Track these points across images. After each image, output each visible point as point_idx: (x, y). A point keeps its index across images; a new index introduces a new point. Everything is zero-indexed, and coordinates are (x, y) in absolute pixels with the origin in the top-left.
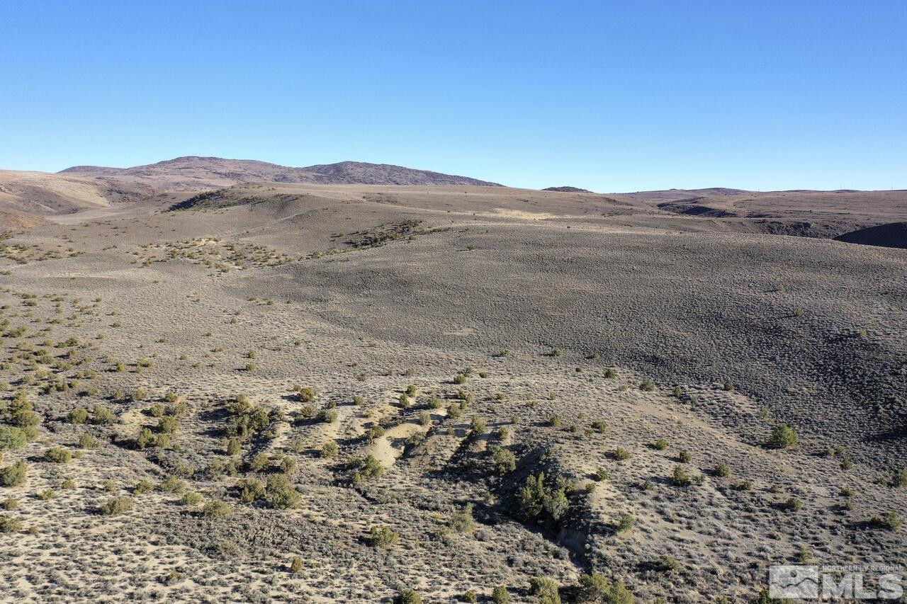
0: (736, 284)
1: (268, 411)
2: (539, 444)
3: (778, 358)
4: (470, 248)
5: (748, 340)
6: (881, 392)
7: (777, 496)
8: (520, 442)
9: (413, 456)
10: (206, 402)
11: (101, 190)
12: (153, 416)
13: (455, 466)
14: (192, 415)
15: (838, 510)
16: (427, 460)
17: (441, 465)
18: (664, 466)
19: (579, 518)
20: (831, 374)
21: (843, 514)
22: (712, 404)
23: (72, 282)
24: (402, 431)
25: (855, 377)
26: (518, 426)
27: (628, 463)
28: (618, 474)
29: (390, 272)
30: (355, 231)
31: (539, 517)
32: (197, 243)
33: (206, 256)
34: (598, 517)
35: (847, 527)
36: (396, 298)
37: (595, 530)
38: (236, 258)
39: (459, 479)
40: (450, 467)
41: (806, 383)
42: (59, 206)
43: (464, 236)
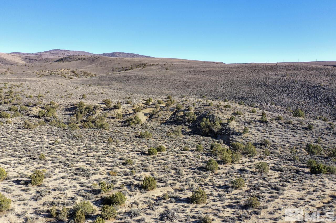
0: (270, 75)
1: (93, 106)
2: (205, 111)
3: (290, 94)
4: (167, 69)
5: (278, 90)
6: (333, 101)
7: (303, 125)
8: (197, 111)
9: (153, 118)
10: (67, 105)
11: (22, 58)
12: (45, 109)
13: (171, 120)
14: (61, 109)
15: (328, 129)
16: (159, 119)
17: (165, 120)
18: (256, 117)
19: (226, 131)
20: (312, 98)
21: (331, 130)
22: (267, 108)
23: (11, 80)
24: (149, 110)
25: (321, 98)
26: (196, 107)
27: (242, 116)
28: (239, 119)
29: (136, 76)
30: (121, 67)
31: (208, 133)
32: (61, 70)
33: (64, 74)
34: (234, 130)
35: (333, 134)
36: (140, 83)
37: (233, 134)
38: (76, 75)
39: (173, 124)
40: (169, 121)
41: (302, 101)
42: (6, 63)
43: (163, 66)
